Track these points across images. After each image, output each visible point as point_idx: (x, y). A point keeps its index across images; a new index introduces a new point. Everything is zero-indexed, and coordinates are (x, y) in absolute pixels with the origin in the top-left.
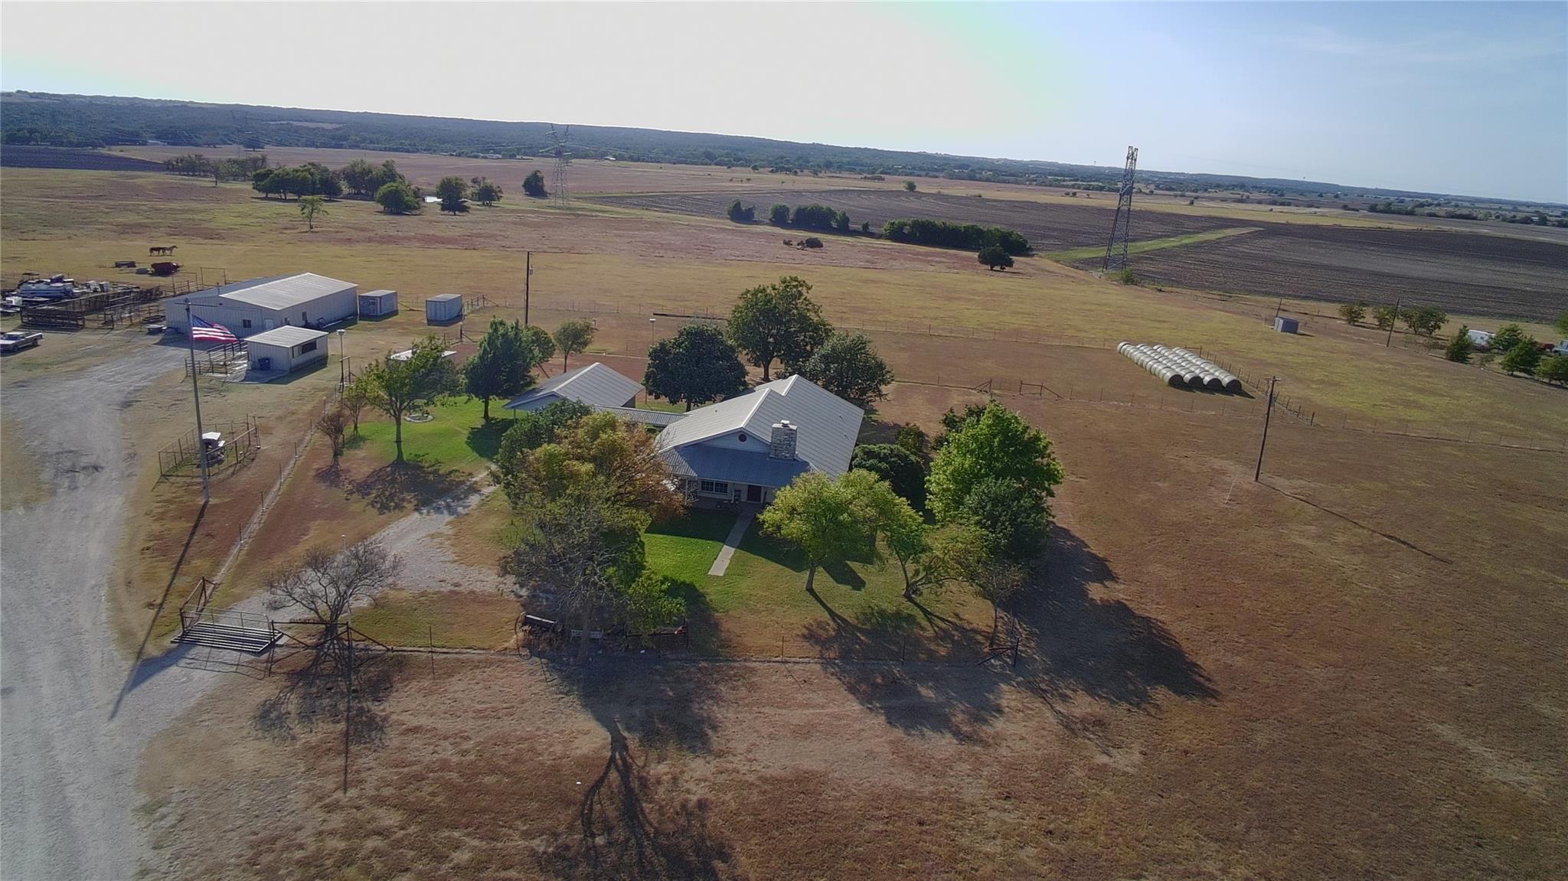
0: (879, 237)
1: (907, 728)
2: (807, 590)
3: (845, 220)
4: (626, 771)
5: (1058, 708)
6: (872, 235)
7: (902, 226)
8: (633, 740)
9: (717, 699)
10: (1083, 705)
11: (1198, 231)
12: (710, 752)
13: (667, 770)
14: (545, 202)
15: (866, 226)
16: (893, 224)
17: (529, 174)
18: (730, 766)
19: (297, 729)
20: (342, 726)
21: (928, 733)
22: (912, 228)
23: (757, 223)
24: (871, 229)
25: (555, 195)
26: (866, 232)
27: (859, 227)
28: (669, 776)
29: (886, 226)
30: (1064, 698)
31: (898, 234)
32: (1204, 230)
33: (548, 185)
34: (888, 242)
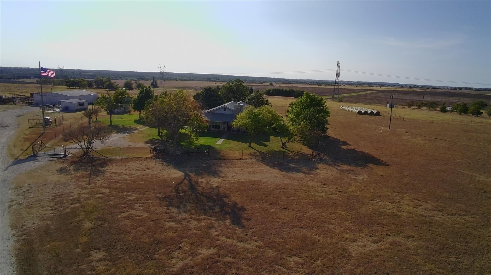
1: (287, 172)
2: (249, 146)
4: (190, 181)
5: (337, 168)
7: (269, 90)
8: (192, 175)
9: (222, 167)
10: (345, 167)
11: (359, 92)
12: (219, 177)
13: (205, 180)
14: (158, 89)
16: (267, 90)
18: (227, 179)
19: (73, 173)
20: (89, 172)
21: (294, 173)
22: (273, 91)
25: (161, 87)
28: (206, 181)
29: (265, 91)
30: (339, 166)
31: (268, 93)
32: (361, 92)
33: (158, 85)
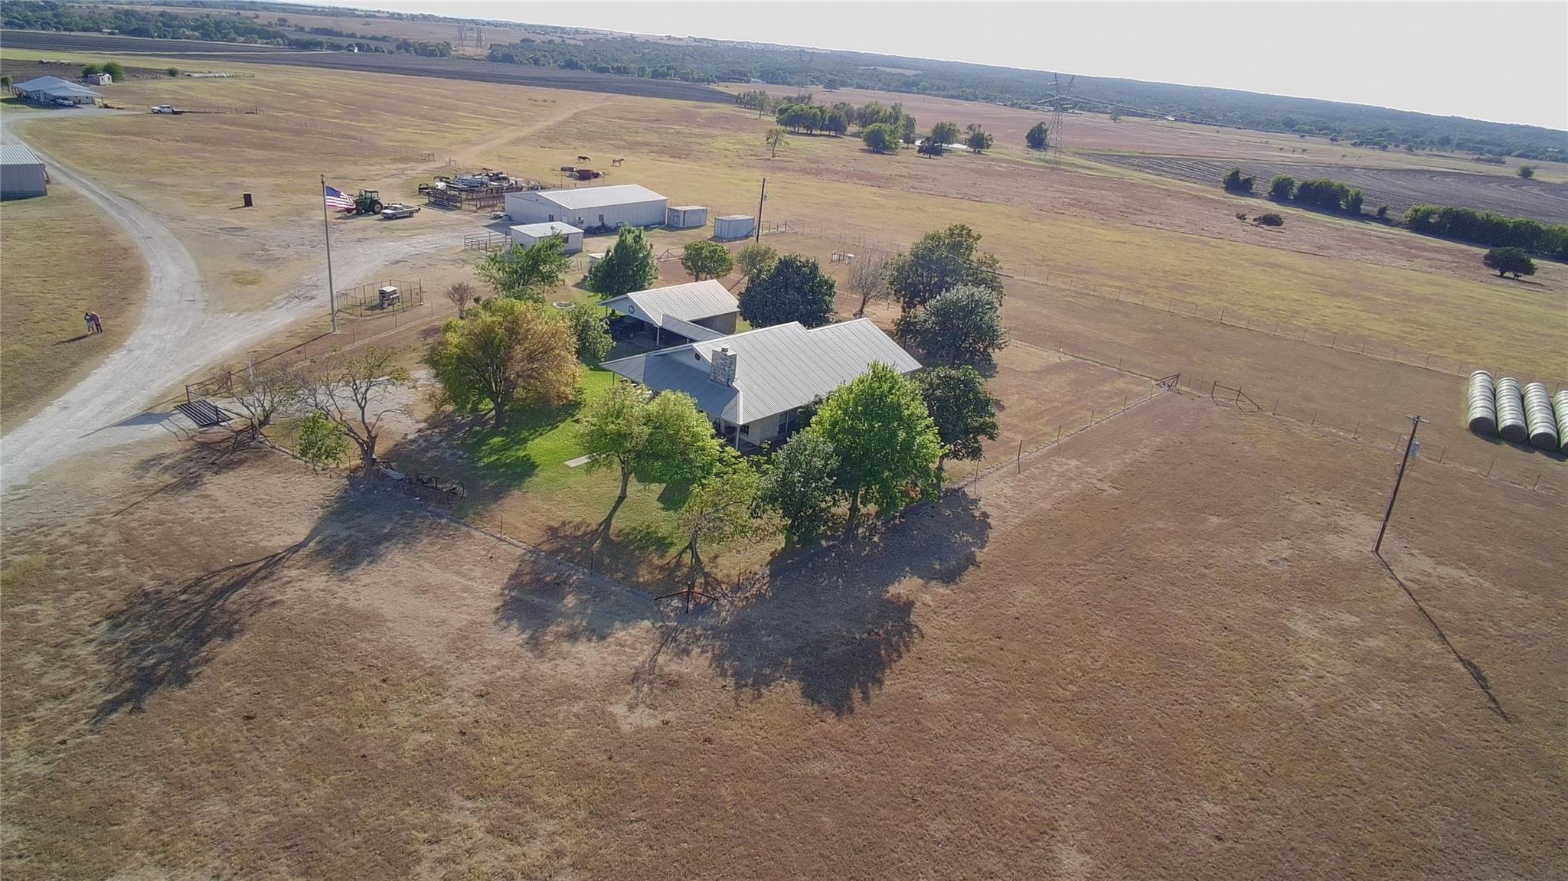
0: (1398, 224)
3: (1358, 201)
6: (1388, 222)
7: (1428, 214)
14: (1042, 155)
15: (1383, 211)
16: (1416, 211)
17: (1034, 125)
22: (1441, 217)
23: (1252, 195)
24: (1390, 214)
25: (1056, 149)
26: (1381, 218)
27: (1375, 210)
29: (1409, 212)
31: (1420, 224)
33: (1051, 138)
34: (1406, 233)
